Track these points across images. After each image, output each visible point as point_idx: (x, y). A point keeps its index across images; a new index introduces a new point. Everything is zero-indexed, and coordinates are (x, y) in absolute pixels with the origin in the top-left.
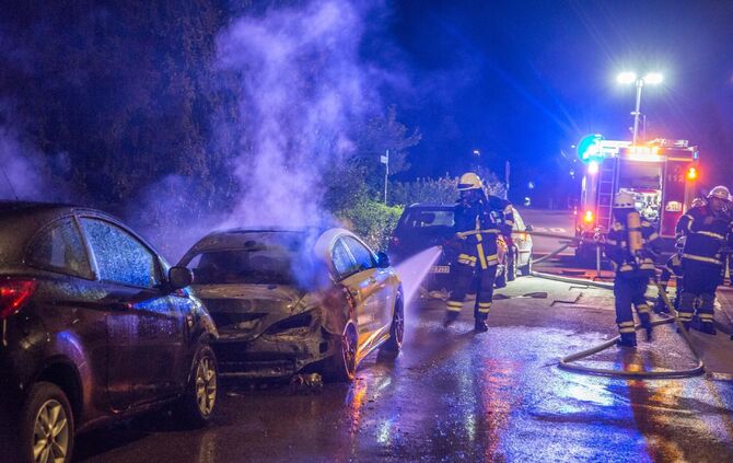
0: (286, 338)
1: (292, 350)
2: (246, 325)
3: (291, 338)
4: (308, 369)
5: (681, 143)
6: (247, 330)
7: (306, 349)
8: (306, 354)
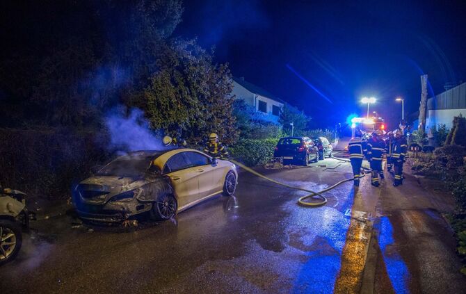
0: (119, 203)
1: (122, 209)
2: (102, 197)
3: (122, 204)
4: (131, 218)
5: (380, 118)
6: (102, 199)
7: (128, 209)
8: (129, 212)
